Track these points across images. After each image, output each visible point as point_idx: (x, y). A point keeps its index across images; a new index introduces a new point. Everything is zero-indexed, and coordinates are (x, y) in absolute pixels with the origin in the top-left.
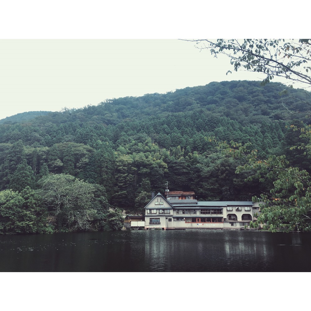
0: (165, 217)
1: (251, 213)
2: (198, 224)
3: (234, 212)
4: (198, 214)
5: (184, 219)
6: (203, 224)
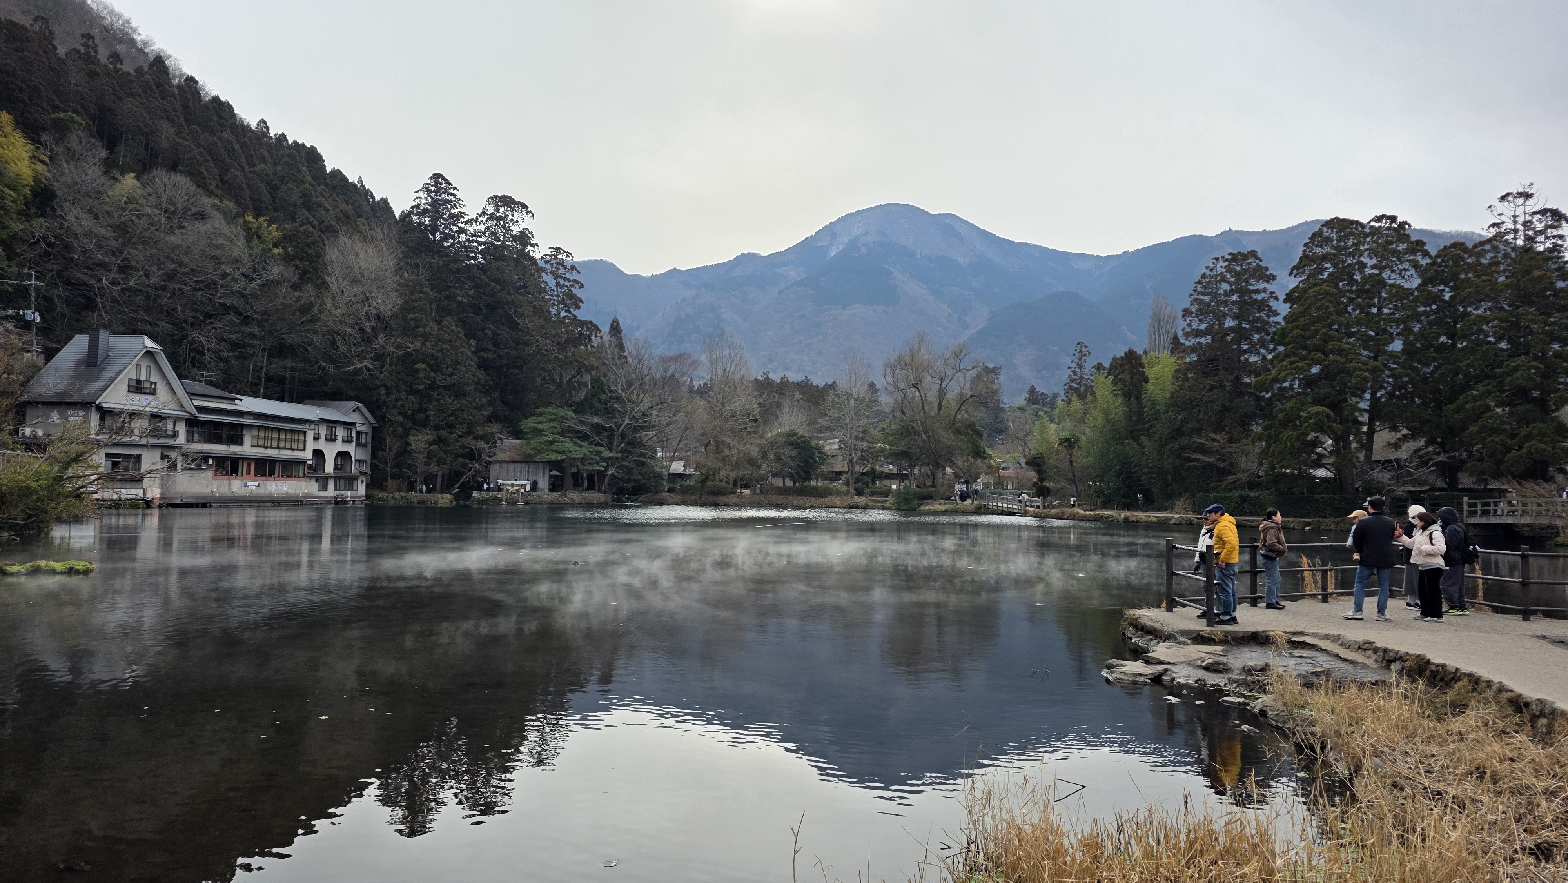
0: (157, 454)
1: (351, 449)
2: (248, 483)
3: (322, 445)
4: (247, 448)
5: (210, 462)
6: (259, 486)
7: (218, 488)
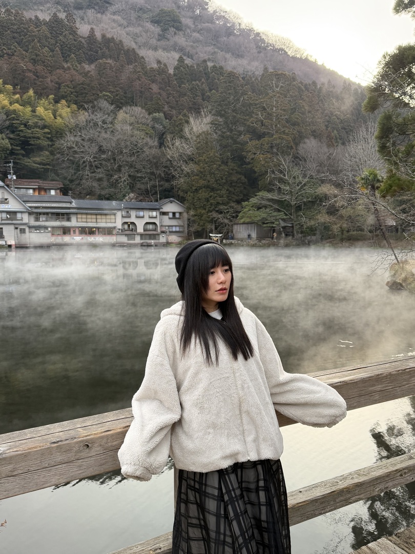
1: (157, 221)
3: (133, 219)
4: (74, 223)
5: (49, 229)
6: (82, 239)
7: (55, 240)
